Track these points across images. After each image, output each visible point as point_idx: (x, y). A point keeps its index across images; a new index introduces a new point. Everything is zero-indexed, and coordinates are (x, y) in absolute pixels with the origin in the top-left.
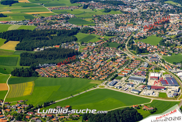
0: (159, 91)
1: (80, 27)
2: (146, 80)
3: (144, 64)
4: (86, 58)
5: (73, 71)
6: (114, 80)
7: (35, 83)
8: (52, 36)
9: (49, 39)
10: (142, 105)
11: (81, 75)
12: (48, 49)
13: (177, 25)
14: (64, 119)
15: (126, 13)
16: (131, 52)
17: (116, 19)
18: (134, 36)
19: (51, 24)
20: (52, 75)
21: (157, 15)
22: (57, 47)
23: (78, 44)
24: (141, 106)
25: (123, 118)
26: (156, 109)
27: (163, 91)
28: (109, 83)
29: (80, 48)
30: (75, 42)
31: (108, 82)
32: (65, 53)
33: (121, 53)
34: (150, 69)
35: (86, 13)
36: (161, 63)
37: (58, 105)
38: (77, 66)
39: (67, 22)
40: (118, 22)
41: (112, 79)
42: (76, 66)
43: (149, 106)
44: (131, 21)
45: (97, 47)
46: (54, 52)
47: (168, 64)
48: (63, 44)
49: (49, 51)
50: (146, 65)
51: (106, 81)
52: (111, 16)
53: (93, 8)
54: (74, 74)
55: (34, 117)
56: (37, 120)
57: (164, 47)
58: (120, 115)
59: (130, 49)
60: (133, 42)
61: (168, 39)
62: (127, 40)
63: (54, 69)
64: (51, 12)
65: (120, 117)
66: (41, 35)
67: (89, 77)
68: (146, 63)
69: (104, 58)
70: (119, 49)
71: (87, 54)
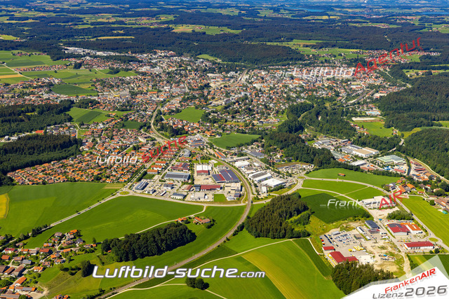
0: (212, 192)
1: (73, 98)
2: (191, 177)
3: (184, 152)
4: (92, 149)
5: (73, 171)
6: (142, 181)
7: (10, 196)
8: (28, 116)
9: (23, 121)
10: (192, 216)
11: (87, 177)
12: (25, 137)
13: (222, 90)
14: (71, 254)
15: (144, 74)
16: (161, 134)
17: (130, 83)
18: (162, 110)
19: (23, 95)
20: (39, 181)
21: (191, 77)
22: (41, 133)
23: (75, 127)
24: (190, 218)
25: (167, 240)
26: (214, 221)
27: (219, 192)
28: (136, 185)
29: (78, 133)
30: (69, 124)
31: (132, 185)
32: (56, 142)
33: (146, 138)
34: (194, 159)
35: (79, 76)
36: (209, 149)
37: (57, 231)
38: (79, 163)
39: (51, 90)
40: (134, 89)
41: (140, 180)
42: (77, 162)
43: (202, 217)
44: (153, 86)
45: (107, 130)
46: (36, 142)
47: (218, 149)
48: (49, 128)
49: (28, 141)
50: (187, 153)
51: (130, 184)
52: (120, 80)
53: (90, 67)
54: (76, 176)
55: (17, 255)
56: (23, 259)
57: (208, 124)
58: (163, 237)
59: (158, 130)
60: (162, 120)
61: (214, 112)
62: (152, 116)
63: (40, 170)
64: (19, 75)
65: (162, 241)
66: (10, 115)
67: (101, 179)
68: (188, 151)
69: (121, 147)
70: (142, 131)
71: (92, 142)
